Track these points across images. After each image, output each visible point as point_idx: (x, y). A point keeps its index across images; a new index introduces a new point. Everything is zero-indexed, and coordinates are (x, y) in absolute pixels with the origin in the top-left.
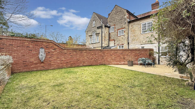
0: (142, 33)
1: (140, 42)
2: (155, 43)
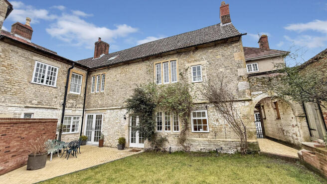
0: (33, 82)
1: (24, 102)
2: (57, 109)
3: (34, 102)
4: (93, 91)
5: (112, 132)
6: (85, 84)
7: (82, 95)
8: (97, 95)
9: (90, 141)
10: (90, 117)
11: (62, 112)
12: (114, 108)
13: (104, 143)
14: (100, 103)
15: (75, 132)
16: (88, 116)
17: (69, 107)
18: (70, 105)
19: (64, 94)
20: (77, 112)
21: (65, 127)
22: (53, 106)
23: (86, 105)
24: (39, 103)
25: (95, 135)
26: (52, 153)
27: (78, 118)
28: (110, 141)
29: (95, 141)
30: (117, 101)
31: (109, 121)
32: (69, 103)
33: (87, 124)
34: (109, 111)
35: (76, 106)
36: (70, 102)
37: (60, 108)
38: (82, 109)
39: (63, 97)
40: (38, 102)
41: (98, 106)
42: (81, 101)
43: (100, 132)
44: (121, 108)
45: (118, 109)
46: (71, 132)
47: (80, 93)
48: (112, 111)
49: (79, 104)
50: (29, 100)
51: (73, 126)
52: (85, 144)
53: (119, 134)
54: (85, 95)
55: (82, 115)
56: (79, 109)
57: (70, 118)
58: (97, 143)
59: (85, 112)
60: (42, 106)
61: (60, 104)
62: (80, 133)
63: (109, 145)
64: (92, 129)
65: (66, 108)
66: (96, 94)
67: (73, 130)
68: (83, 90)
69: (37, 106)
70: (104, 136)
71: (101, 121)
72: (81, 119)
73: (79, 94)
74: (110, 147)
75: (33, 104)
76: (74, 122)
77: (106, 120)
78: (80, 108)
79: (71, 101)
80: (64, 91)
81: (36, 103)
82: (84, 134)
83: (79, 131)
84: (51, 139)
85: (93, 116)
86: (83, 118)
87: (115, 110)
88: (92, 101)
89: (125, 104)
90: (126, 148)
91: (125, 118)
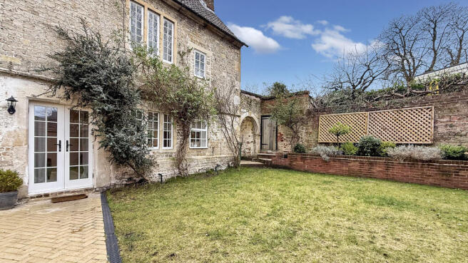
89: (9, 60)
90: (20, 200)
91: (12, 110)
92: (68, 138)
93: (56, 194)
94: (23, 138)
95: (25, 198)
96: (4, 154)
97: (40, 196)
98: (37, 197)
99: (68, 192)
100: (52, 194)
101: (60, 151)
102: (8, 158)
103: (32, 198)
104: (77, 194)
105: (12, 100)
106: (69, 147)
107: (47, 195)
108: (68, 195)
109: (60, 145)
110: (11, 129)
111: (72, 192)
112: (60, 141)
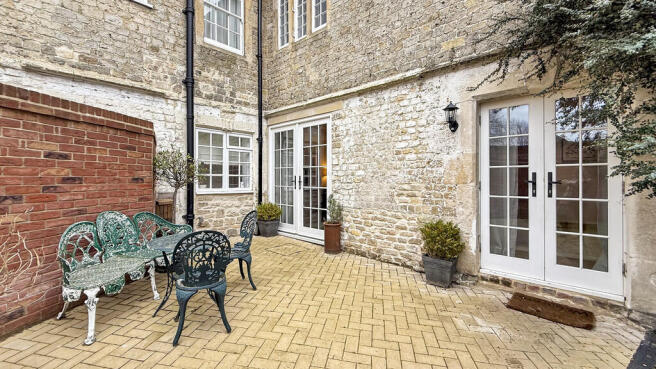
1: (17, 46)
2: (162, 95)
3: (62, 52)
4: (285, 38)
5: (375, 192)
6: (255, 17)
7: (251, 58)
8: (300, 51)
9: (291, 222)
10: (284, 139)
11: (184, 111)
12: (382, 82)
13: (345, 236)
14: (314, 77)
15: (240, 189)
16: (277, 135)
17: (209, 97)
18: (210, 90)
19: (183, 42)
20: (239, 118)
21: (204, 167)
22: (150, 82)
23: (265, 98)
24: (87, 61)
25: (306, 203)
26: (91, 294)
27: (245, 142)
28: (374, 231)
29: (306, 224)
30: (397, 44)
31: (359, 146)
32: (206, 79)
33: (277, 163)
34: (355, 102)
35: (232, 94)
36: (209, 79)
37: (175, 95)
38: (256, 112)
39: (181, 52)
40: (83, 58)
41: (309, 92)
42: (247, 81)
43: (324, 192)
44: (422, 77)
45: (405, 81)
46: (226, 188)
47: (242, 48)
48: (371, 99)
49: (242, 90)
50: (38, 42)
51: (233, 169)
52: (275, 233)
53: (419, 203)
54: (259, 57)
55: (256, 129)
56: (245, 109)
57: (218, 140)
58: (319, 234)
59: (264, 123)
60: (103, 77)
61: (174, 80)
62: (256, 192)
63: (365, 247)
64: (292, 181)
65: (197, 100)
66: (296, 47)
67: (234, 182)
68: (252, 40)
69: (77, 72)
70: (340, 209)
71: (324, 150)
72: (254, 146)
73: (240, 52)
74: (374, 257)
75: (62, 63)
76: (233, 156)
77: (348, 143)
78: (246, 104)
79: (214, 74)
80: (182, 29)
81: (75, 60)
82: (270, 198)
83: (252, 187)
84: (123, 209)
85: (291, 132)
86: (260, 141)
87: (386, 94)
88: (285, 77)
89: (450, 46)
90: (466, 276)
91: (453, 125)
92: (552, 167)
93: (524, 286)
94: (469, 171)
95: (471, 276)
96: (446, 196)
97: (495, 280)
98: (492, 280)
99: (551, 292)
100: (516, 284)
101: (534, 195)
102: (450, 203)
103: (483, 279)
104: (571, 304)
105: (451, 108)
106: (554, 186)
107: (507, 283)
108: (549, 297)
109: (534, 184)
110: (454, 155)
111: (561, 295)
112: (534, 175)
